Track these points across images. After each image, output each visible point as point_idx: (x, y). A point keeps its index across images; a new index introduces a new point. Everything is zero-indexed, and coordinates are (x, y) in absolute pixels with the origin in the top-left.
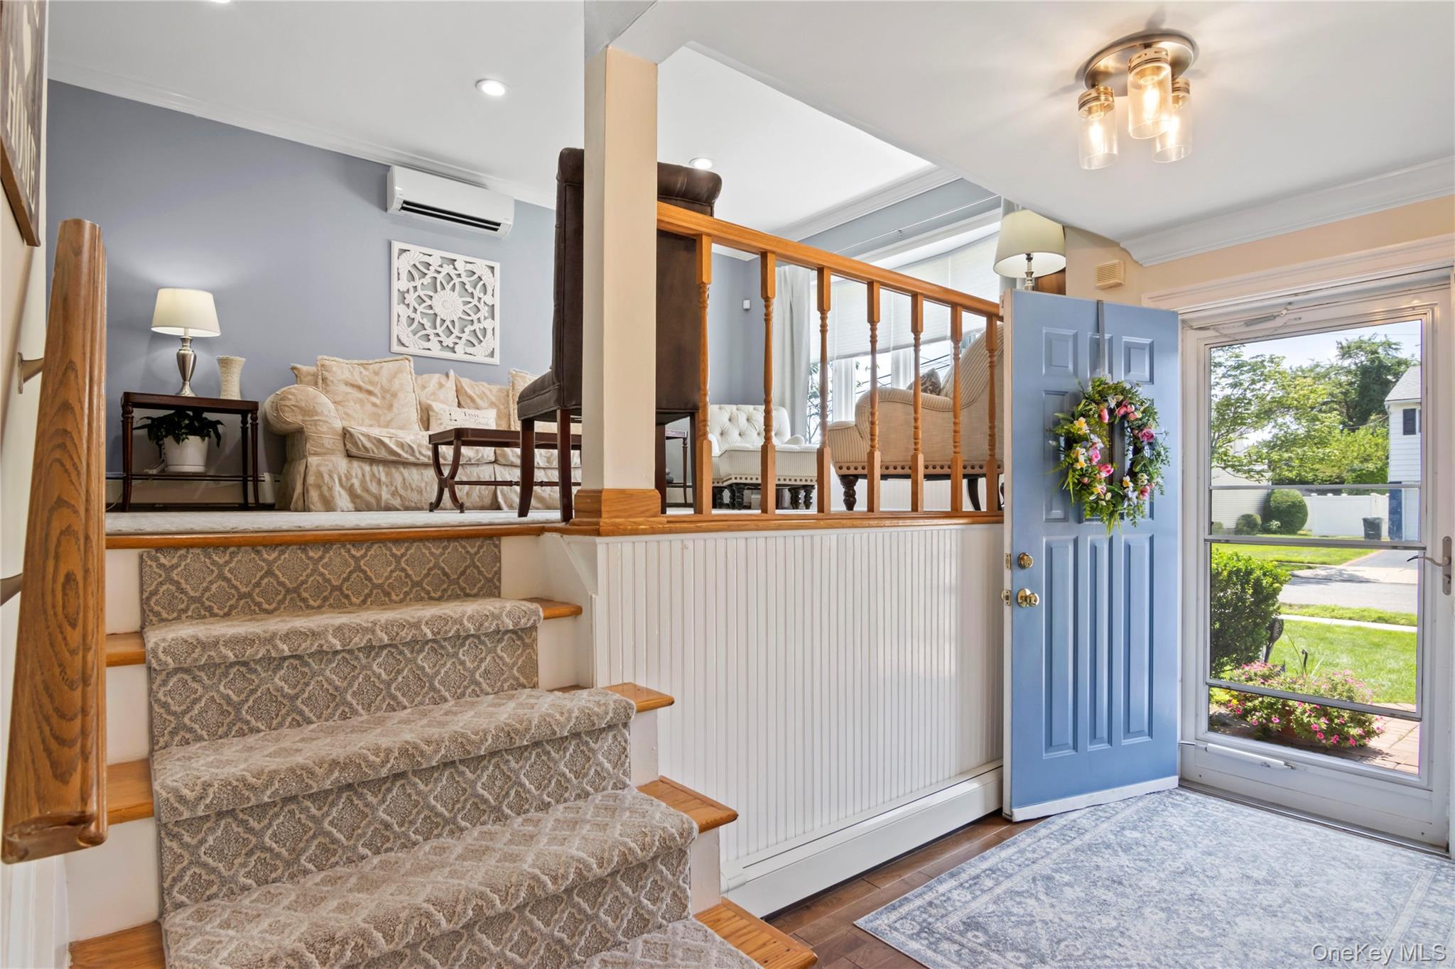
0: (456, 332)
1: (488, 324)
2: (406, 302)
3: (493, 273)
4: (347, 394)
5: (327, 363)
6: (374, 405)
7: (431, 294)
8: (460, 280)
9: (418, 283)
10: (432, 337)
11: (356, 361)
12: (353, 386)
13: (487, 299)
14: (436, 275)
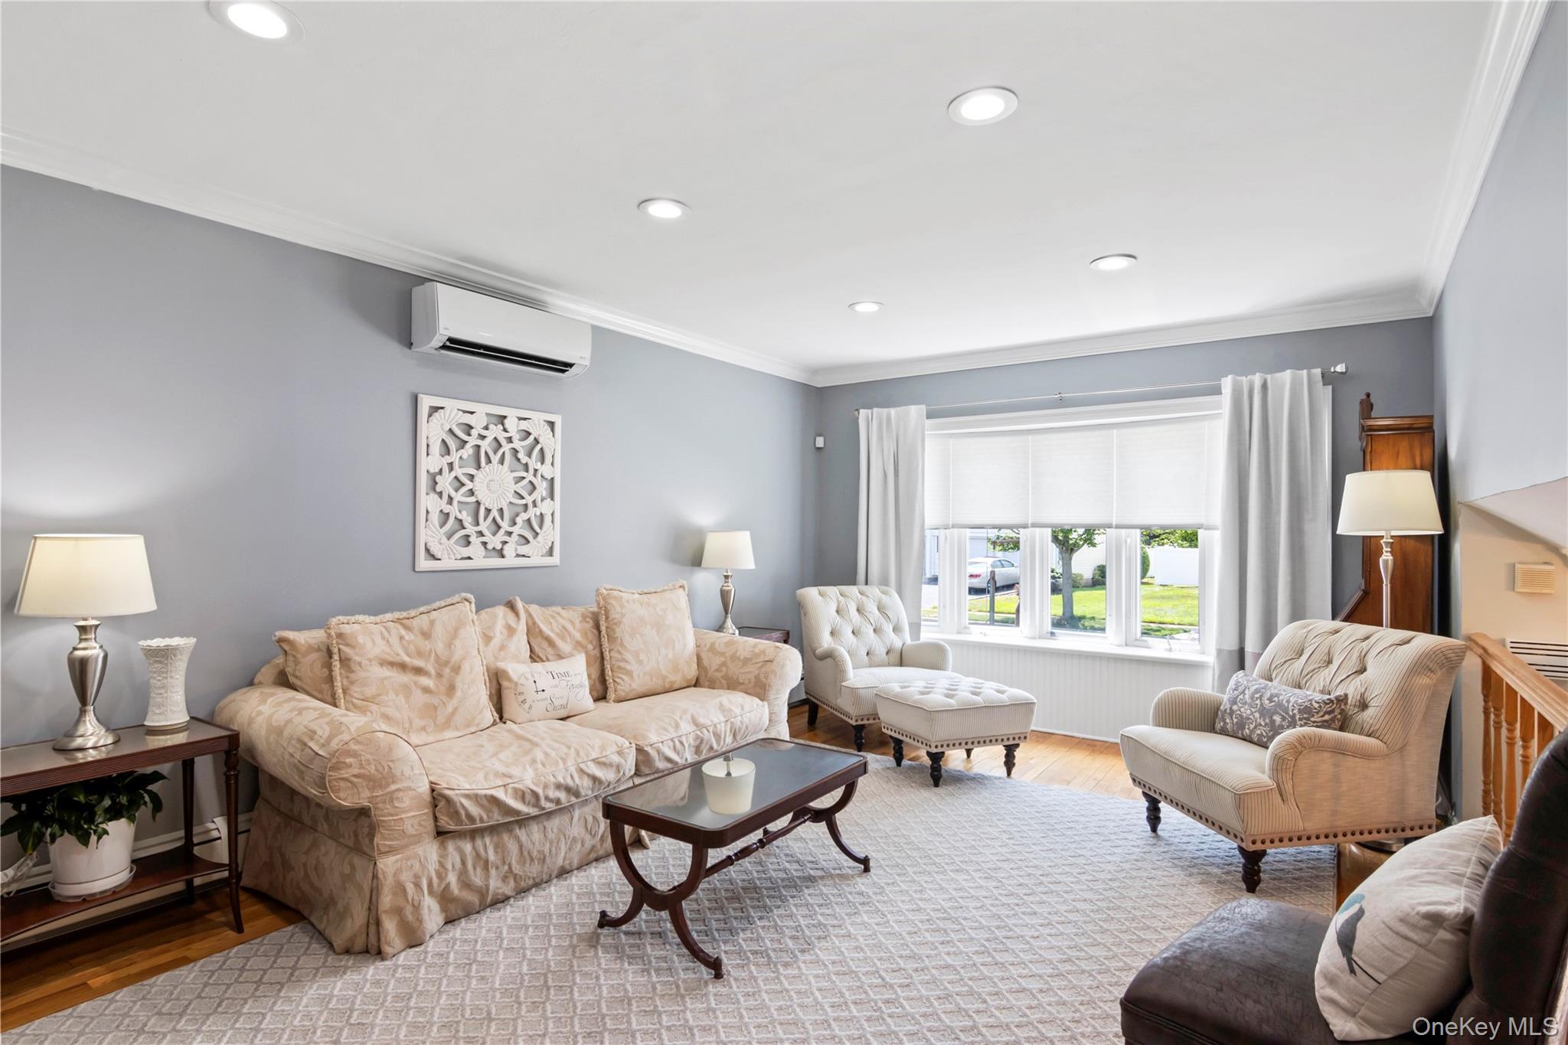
0: (505, 525)
1: (545, 507)
2: (438, 489)
3: (553, 430)
4: (383, 680)
5: (346, 629)
6: (426, 690)
7: (472, 471)
8: (511, 445)
9: (454, 457)
10: (473, 539)
11: (389, 616)
12: (392, 664)
13: (546, 470)
14: (479, 442)
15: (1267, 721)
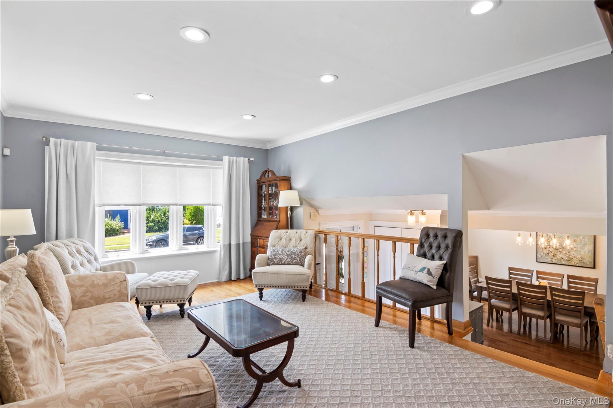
15: (290, 257)
